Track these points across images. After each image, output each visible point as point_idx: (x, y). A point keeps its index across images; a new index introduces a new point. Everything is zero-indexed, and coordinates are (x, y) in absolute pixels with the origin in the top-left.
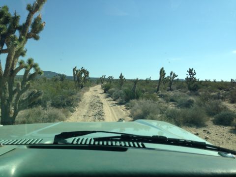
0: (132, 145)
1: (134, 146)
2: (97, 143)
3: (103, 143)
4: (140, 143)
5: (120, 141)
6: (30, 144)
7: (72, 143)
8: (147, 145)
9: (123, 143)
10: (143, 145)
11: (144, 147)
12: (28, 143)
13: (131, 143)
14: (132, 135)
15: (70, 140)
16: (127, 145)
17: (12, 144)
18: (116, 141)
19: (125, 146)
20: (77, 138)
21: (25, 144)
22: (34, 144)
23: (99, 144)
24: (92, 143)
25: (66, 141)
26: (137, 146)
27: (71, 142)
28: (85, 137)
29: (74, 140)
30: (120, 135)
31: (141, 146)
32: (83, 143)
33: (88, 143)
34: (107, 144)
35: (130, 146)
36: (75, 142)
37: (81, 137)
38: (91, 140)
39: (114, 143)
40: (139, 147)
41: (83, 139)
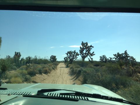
0: (81, 98)
1: (82, 99)
2: (61, 96)
3: (65, 96)
4: (86, 98)
5: (74, 96)
6: (24, 94)
7: (47, 95)
8: (90, 99)
9: (76, 97)
10: (87, 98)
11: (88, 100)
12: (23, 94)
13: (81, 97)
14: (82, 93)
15: (46, 94)
17: (14, 94)
18: (72, 95)
19: (77, 98)
20: (50, 93)
21: (21, 94)
22: (26, 95)
23: (62, 96)
24: (58, 96)
25: (44, 94)
26: (84, 99)
28: (54, 92)
29: (48, 93)
30: (75, 92)
31: (86, 99)
32: (54, 95)
33: (56, 96)
34: (67, 97)
35: (80, 99)
37: (52, 93)
38: (58, 94)
39: (71, 97)
40: (85, 99)
41: (53, 94)
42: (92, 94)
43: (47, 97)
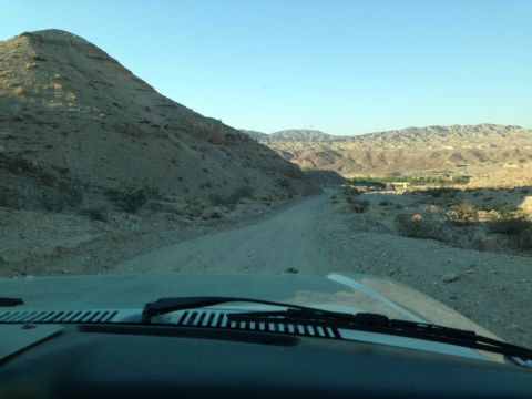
0: (312, 332)
1: (318, 335)
2: (233, 325)
4: (329, 330)
5: (285, 322)
7: (180, 323)
8: (345, 333)
9: (291, 328)
11: (338, 337)
14: (313, 311)
15: (174, 317)
16: (301, 330)
18: (276, 322)
20: (191, 311)
26: (322, 334)
27: (177, 321)
28: (209, 310)
29: (186, 315)
31: (332, 335)
32: (205, 323)
33: (214, 323)
34: (257, 327)
36: (186, 322)
37: (200, 311)
38: (221, 317)
40: (327, 336)
41: (204, 315)
42: (354, 313)
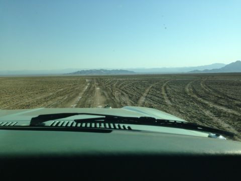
0: (117, 127)
1: (120, 128)
2: (79, 125)
3: (86, 126)
8: (133, 127)
9: (107, 125)
11: (129, 128)
15: (49, 123)
16: (112, 126)
20: (57, 121)
24: (74, 125)
25: (44, 124)
27: (50, 125)
29: (54, 122)
31: (127, 128)
32: (65, 125)
33: (69, 125)
35: (115, 128)
36: (54, 125)
39: (98, 125)
40: (125, 128)
41: (64, 123)
42: (139, 117)
43: (51, 128)
